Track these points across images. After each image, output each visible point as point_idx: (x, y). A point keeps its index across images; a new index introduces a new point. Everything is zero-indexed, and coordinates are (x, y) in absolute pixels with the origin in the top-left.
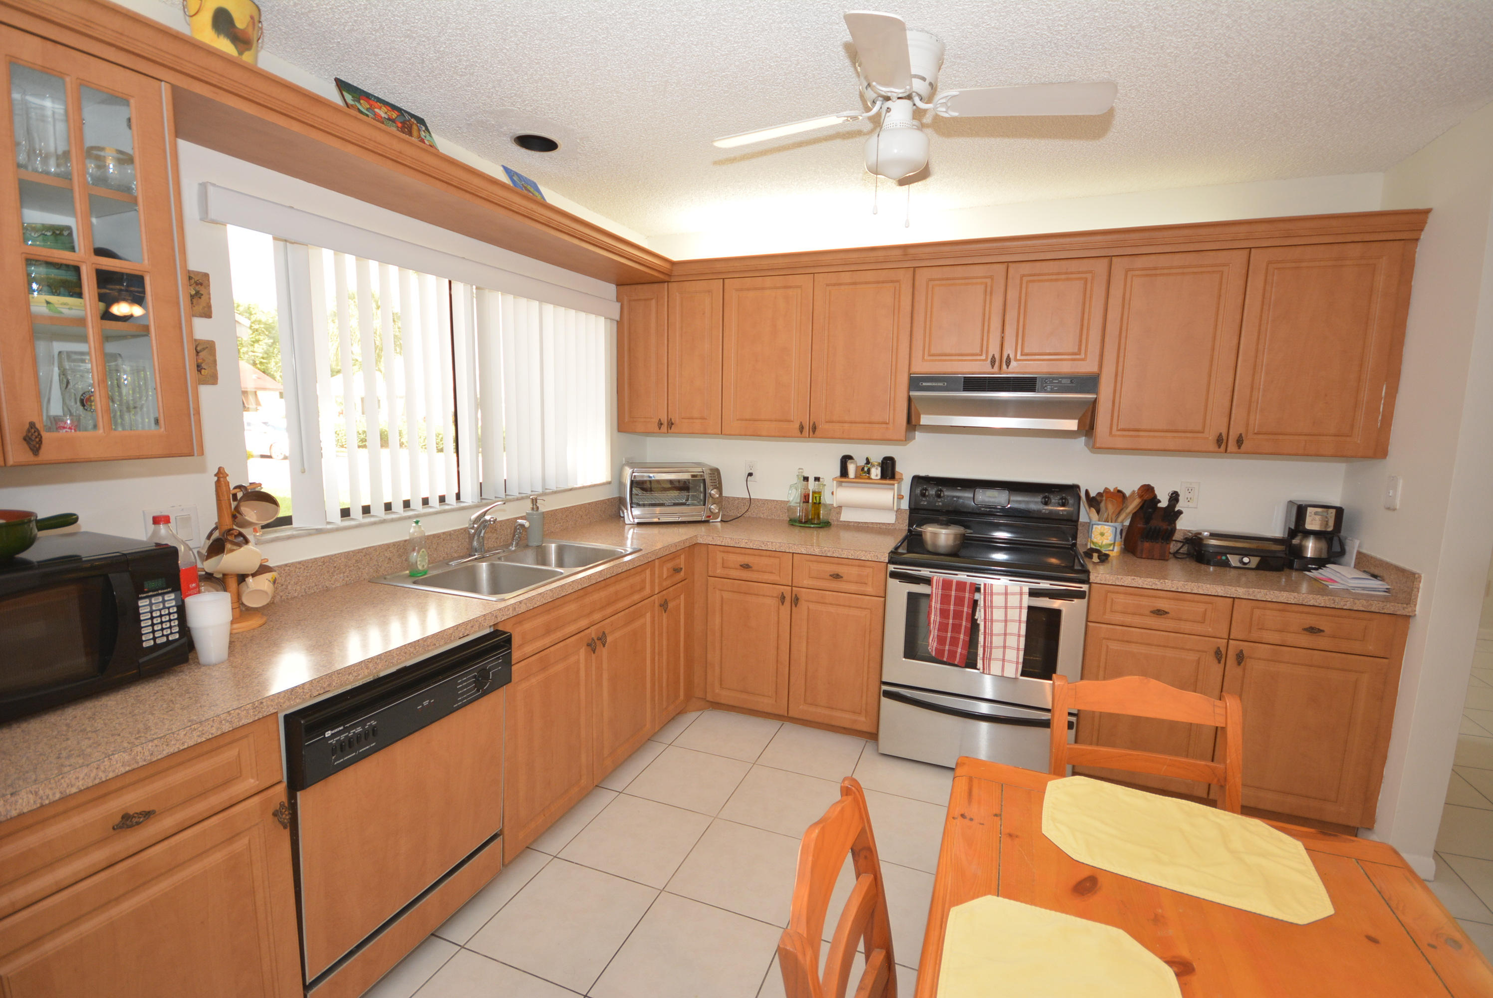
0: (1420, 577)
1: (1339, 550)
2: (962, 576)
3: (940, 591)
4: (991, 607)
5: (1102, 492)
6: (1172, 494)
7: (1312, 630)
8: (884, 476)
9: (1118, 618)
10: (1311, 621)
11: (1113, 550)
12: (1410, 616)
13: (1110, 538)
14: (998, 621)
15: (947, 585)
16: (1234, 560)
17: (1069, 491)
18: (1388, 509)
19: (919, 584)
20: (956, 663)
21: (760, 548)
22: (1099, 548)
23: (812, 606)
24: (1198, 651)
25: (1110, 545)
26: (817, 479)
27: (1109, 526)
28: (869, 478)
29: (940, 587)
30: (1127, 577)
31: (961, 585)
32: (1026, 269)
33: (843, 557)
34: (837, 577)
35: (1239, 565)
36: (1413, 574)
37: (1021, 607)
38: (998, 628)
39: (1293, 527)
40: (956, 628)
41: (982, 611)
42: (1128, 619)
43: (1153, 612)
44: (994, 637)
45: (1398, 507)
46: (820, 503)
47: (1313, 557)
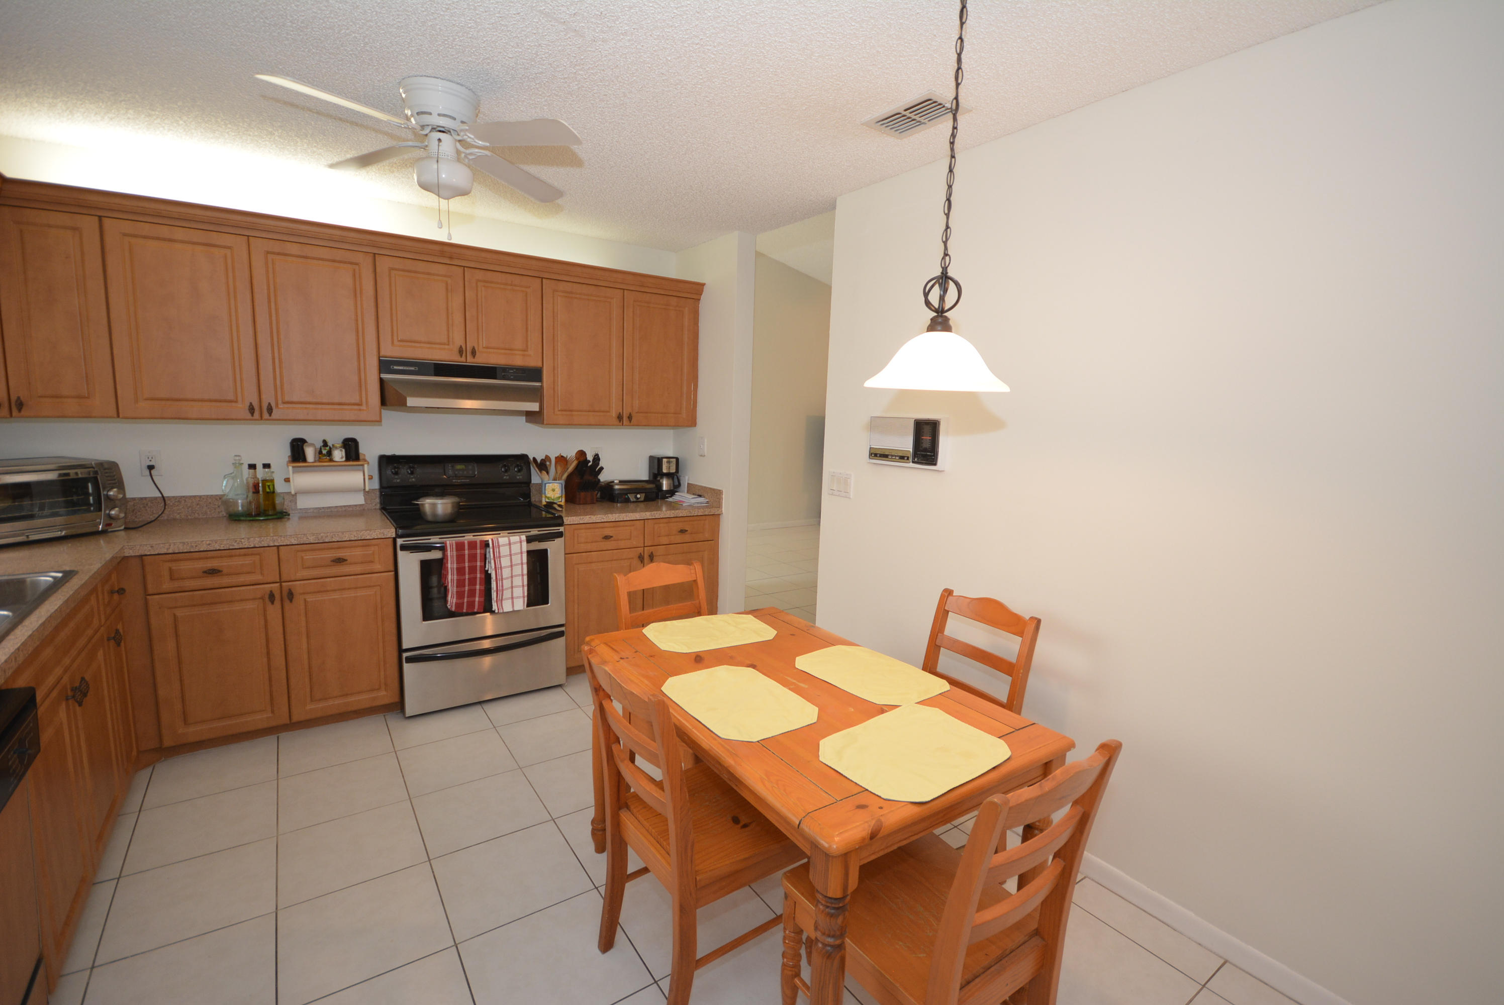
0: (722, 492)
1: (677, 484)
2: (469, 537)
3: (455, 552)
4: (498, 557)
5: (544, 458)
6: (595, 456)
7: (683, 531)
8: (348, 458)
9: (583, 547)
10: (681, 526)
11: (561, 501)
12: (719, 515)
13: (559, 492)
14: (505, 567)
15: (460, 547)
16: (631, 497)
17: (522, 459)
18: (701, 456)
19: (430, 551)
20: (476, 610)
21: (231, 547)
22: (552, 501)
23: (310, 598)
24: (629, 559)
25: (559, 497)
26: (267, 466)
27: (557, 483)
28: (331, 460)
29: (454, 549)
30: (586, 517)
31: (472, 545)
32: (479, 275)
33: (345, 539)
34: (340, 561)
35: (635, 500)
36: (720, 490)
37: (522, 553)
38: (506, 573)
39: (656, 472)
40: (472, 582)
41: (493, 562)
42: (589, 547)
43: (603, 538)
44: (504, 581)
45: (706, 454)
46: (274, 492)
47: (669, 489)
